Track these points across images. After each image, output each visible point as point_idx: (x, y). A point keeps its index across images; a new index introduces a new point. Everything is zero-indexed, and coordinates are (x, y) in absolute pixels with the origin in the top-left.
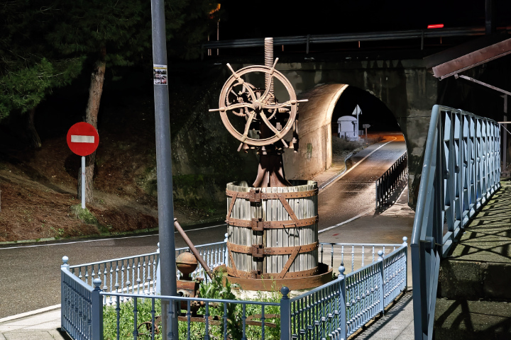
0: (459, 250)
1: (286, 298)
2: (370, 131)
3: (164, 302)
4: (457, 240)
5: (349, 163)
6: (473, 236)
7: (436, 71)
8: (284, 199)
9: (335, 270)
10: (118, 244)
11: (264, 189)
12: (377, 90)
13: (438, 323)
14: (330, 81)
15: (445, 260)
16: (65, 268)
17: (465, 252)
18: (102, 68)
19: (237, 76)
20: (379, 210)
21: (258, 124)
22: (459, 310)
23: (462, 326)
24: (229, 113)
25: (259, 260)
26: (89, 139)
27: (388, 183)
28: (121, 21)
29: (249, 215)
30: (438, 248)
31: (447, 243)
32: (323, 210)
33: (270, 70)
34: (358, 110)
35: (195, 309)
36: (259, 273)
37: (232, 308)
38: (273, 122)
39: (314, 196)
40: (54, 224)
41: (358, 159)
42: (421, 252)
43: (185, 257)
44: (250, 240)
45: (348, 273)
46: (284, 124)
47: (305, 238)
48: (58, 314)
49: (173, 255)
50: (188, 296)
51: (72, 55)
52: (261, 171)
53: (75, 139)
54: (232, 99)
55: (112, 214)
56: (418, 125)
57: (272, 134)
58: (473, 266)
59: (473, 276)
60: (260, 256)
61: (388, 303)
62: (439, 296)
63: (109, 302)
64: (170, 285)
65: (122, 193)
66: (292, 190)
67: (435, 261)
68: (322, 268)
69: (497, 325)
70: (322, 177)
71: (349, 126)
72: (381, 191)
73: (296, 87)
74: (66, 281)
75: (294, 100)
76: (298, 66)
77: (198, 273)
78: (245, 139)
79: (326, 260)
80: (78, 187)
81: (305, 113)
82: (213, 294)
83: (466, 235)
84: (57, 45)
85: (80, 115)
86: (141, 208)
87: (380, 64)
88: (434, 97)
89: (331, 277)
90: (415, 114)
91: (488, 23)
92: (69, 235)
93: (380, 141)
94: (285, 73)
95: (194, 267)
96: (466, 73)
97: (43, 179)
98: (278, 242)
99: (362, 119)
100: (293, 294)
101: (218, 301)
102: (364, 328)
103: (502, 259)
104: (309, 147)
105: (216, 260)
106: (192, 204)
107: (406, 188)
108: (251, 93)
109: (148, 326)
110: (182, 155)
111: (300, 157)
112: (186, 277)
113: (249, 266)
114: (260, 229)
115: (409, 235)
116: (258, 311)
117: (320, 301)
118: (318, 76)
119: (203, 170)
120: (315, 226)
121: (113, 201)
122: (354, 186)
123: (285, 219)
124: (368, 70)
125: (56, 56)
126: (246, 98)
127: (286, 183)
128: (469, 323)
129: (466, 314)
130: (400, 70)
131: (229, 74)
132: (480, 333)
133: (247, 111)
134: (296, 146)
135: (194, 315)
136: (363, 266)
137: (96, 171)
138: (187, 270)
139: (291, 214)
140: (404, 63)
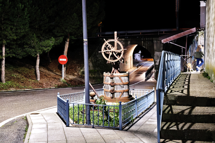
0: (169, 91)
1: (120, 104)
2: (144, 58)
3: (86, 105)
4: (169, 89)
5: (138, 67)
6: (173, 87)
7: (163, 41)
8: (120, 77)
9: (134, 97)
10: (73, 89)
11: (114, 74)
12: (146, 46)
13: (164, 111)
14: (133, 44)
15: (165, 94)
16: (58, 96)
17: (171, 92)
18: (68, 40)
19: (107, 42)
20: (146, 80)
21: (112, 56)
22: (169, 108)
23: (170, 112)
24: (104, 53)
25: (113, 94)
26: (65, 60)
27: (149, 72)
28: (74, 27)
29: (110, 81)
30: (164, 91)
31: (166, 89)
32: (131, 80)
33: (116, 40)
34: (140, 52)
35: (95, 107)
36: (112, 98)
37: (105, 107)
38: (117, 55)
39: (128, 76)
40: (55, 83)
41: (140, 66)
42: (159, 92)
43: (92, 93)
44: (110, 88)
45: (138, 98)
46: (120, 56)
47: (126, 88)
48: (57, 108)
49: (89, 92)
50: (93, 104)
51: (60, 36)
52: (113, 69)
53: (61, 60)
54: (105, 49)
55: (71, 81)
56: (157, 56)
57: (116, 59)
58: (173, 96)
59: (173, 99)
60: (113, 92)
61: (149, 106)
62: (164, 104)
63: (71, 106)
64: (88, 101)
65: (74, 75)
66: (122, 74)
67: (163, 94)
68: (130, 96)
69: (180, 112)
70: (130, 70)
71: (138, 57)
72: (147, 75)
73: (123, 45)
74: (59, 99)
75: (122, 49)
76: (124, 39)
77: (96, 97)
78: (109, 60)
79: (131, 94)
80: (61, 73)
81: (125, 53)
82: (100, 103)
83: (171, 87)
84: (56, 33)
85: (62, 53)
86: (79, 79)
87: (147, 39)
88: (162, 48)
89: (133, 99)
90: (157, 53)
91: (177, 28)
92: (59, 87)
93: (146, 60)
94: (120, 41)
95: (94, 96)
96: (171, 41)
97: (52, 71)
98: (118, 89)
99: (141, 54)
100: (122, 103)
101: (101, 105)
102: (142, 113)
103: (181, 94)
104: (126, 62)
105: (101, 94)
106: (94, 78)
107: (154, 74)
108: (111, 47)
109: (82, 112)
110: (91, 64)
111: (124, 65)
112: (92, 98)
113: (110, 95)
114: (113, 85)
115: (155, 87)
116: (113, 108)
117: (130, 105)
118: (129, 42)
119: (97, 69)
120: (128, 84)
121: (71, 77)
122: (139, 73)
123: (120, 82)
124: (143, 41)
125: (55, 37)
126: (109, 49)
127: (120, 72)
128: (172, 112)
129: (171, 109)
130: (152, 41)
131: (104, 42)
132: (175, 114)
133: (109, 52)
134: (123, 62)
135: (95, 109)
136: (142, 96)
137: (66, 69)
138: (93, 96)
139: (122, 81)
140: (154, 39)
